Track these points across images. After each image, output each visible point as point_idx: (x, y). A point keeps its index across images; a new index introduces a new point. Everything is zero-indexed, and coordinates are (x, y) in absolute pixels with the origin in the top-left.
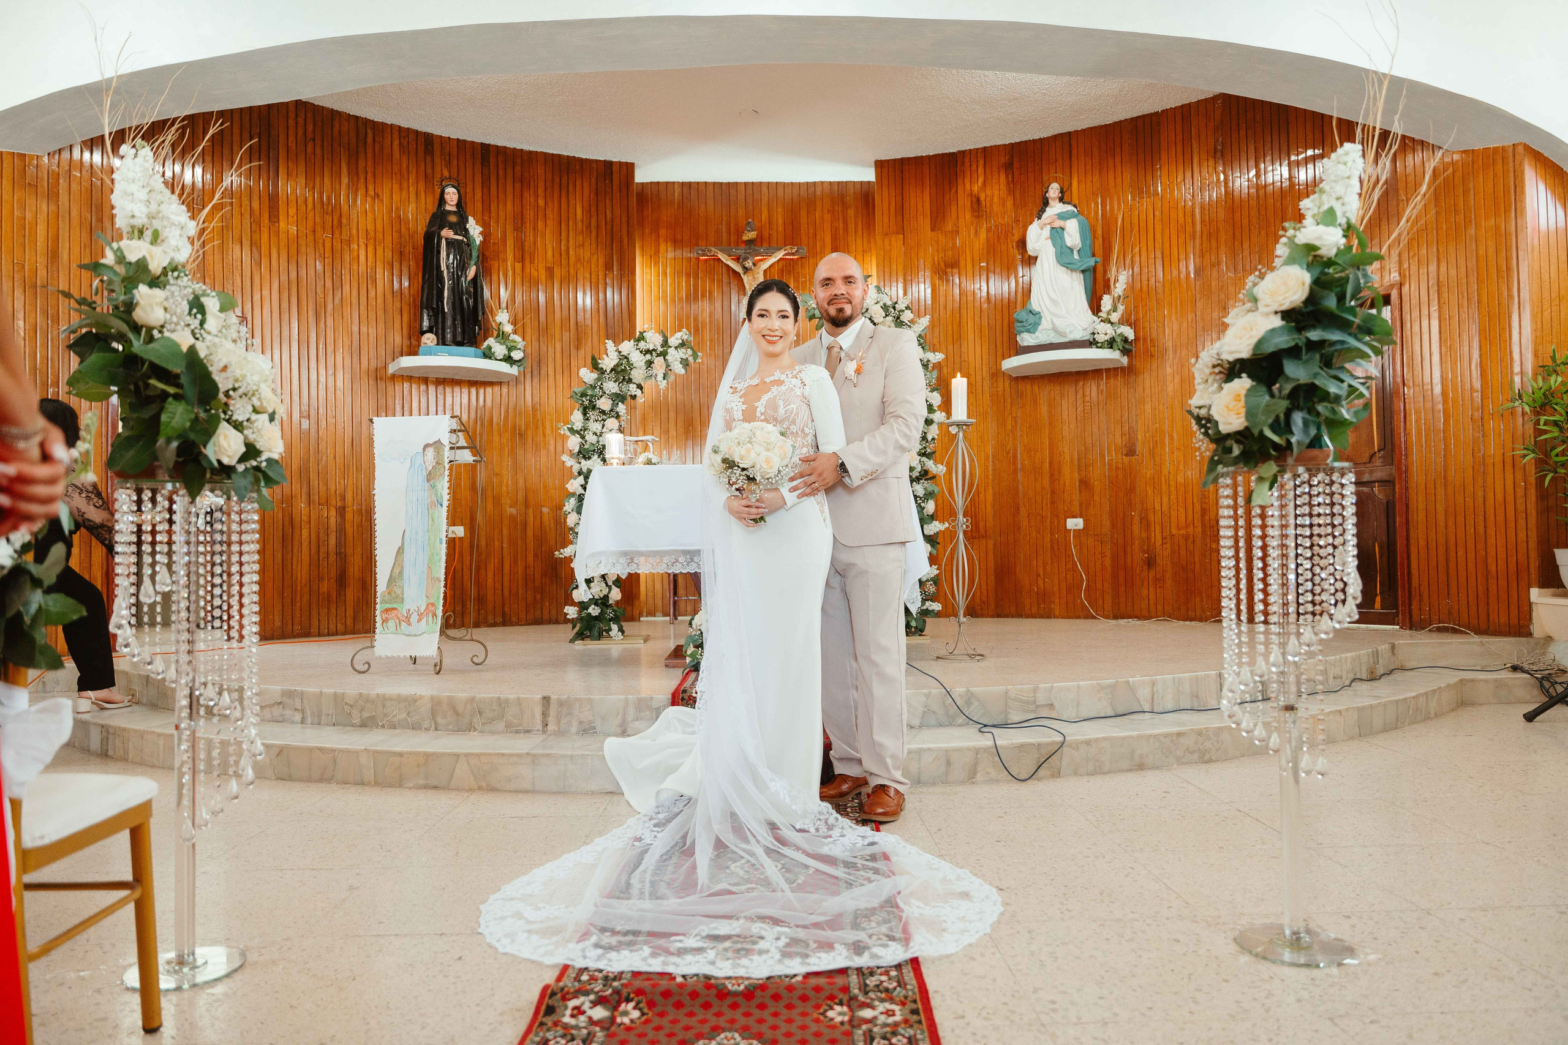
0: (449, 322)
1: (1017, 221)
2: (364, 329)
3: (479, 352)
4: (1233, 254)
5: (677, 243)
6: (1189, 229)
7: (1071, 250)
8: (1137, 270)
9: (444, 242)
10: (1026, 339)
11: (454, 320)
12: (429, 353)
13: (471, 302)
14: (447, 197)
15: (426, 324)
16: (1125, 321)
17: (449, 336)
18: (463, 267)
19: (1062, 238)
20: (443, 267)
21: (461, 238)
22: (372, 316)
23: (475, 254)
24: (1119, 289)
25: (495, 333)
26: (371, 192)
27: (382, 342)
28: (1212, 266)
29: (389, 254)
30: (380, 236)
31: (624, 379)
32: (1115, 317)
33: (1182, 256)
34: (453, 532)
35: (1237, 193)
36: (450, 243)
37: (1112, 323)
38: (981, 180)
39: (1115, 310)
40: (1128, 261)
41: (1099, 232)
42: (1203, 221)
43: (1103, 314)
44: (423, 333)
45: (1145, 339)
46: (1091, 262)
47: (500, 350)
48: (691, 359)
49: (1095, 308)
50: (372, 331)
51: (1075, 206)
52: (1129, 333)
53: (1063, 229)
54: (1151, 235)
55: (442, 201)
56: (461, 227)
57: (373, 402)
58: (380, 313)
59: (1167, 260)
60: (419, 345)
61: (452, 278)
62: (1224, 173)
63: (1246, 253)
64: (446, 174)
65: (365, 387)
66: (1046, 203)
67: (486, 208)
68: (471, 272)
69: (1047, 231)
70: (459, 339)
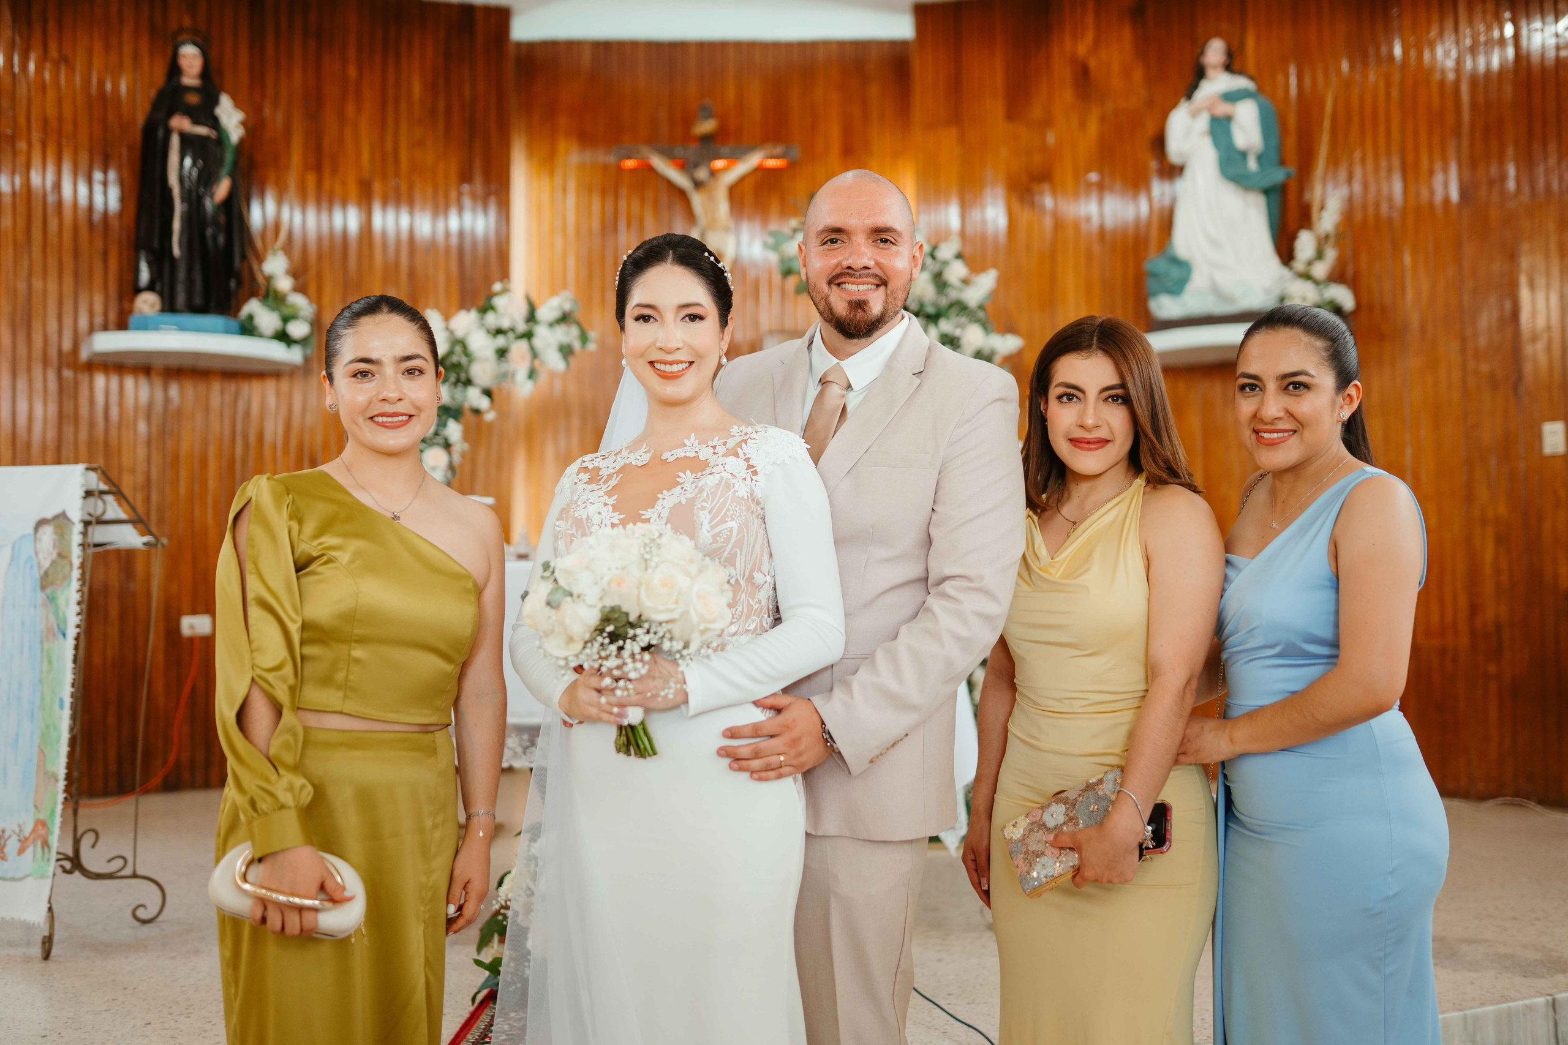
0: (181, 275)
1: (1150, 104)
2: (37, 284)
3: (233, 324)
4: (1527, 163)
5: (585, 138)
6: (1450, 119)
7: (1244, 155)
8: (1357, 187)
9: (175, 141)
10: (1165, 306)
11: (190, 270)
12: (145, 326)
13: (221, 239)
14: (184, 63)
15: (145, 275)
16: (1337, 276)
17: (181, 299)
18: (207, 179)
19: (1228, 134)
20: (173, 180)
21: (202, 130)
22: (52, 263)
23: (229, 158)
24: (1328, 219)
25: (263, 291)
26: (54, 53)
27: (68, 308)
28: (1491, 183)
29: (84, 157)
30: (68, 128)
31: (458, 381)
32: (1321, 270)
33: (1438, 166)
34: (192, 627)
35: (1535, 58)
36: (189, 142)
37: (1317, 282)
38: (1090, 36)
39: (1320, 255)
40: (1343, 174)
41: (1292, 122)
42: (1474, 106)
43: (1299, 264)
44: (137, 291)
45: (1371, 308)
46: (1278, 175)
47: (266, 319)
48: (577, 345)
49: (1286, 253)
50: (52, 286)
51: (1252, 78)
52: (1344, 297)
53: (1229, 119)
54: (1382, 128)
55: (174, 70)
56: (206, 114)
57: (52, 408)
58: (68, 258)
59: (1411, 171)
60: (130, 311)
61: (187, 196)
62: (1515, 21)
63: (1552, 161)
64: (187, 22)
65: (38, 384)
66: (1200, 73)
67: (257, 81)
68: (222, 189)
69: (1203, 122)
70: (198, 301)
